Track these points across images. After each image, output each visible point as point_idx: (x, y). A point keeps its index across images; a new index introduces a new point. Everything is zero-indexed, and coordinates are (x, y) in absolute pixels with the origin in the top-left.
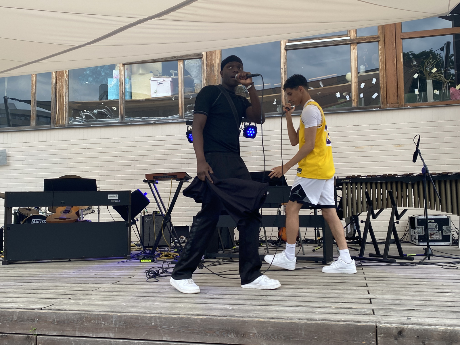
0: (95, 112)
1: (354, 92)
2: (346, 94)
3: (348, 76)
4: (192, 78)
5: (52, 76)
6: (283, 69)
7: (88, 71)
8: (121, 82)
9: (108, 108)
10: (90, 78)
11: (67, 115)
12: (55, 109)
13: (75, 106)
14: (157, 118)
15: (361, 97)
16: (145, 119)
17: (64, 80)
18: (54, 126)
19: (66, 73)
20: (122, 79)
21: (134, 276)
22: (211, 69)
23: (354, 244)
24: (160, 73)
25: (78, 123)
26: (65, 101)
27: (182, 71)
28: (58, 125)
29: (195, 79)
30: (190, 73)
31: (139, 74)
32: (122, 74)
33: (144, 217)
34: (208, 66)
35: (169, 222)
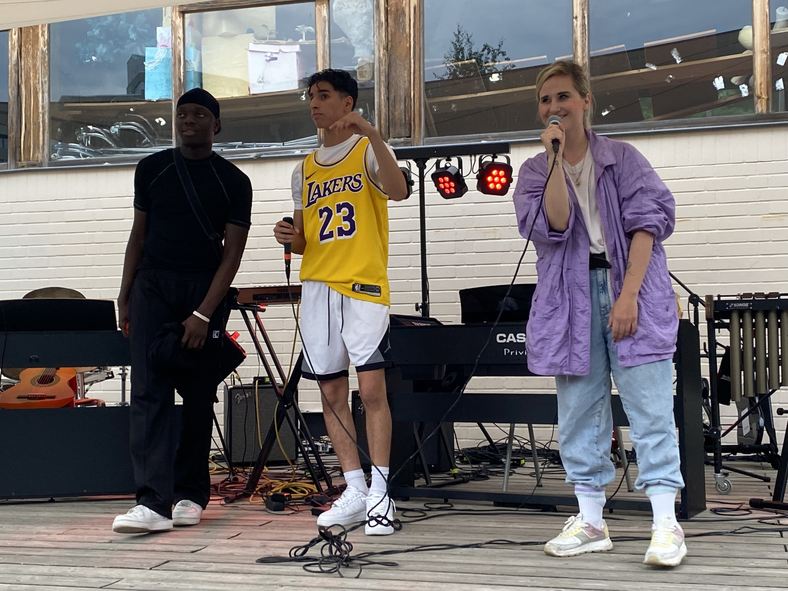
0: (113, 131)
1: (761, 76)
2: (740, 80)
3: (745, 35)
4: (351, 45)
5: (10, 43)
6: (580, 19)
7: (97, 29)
8: (177, 57)
9: (146, 120)
10: (101, 45)
11: (46, 138)
12: (17, 122)
13: (66, 116)
14: (264, 146)
15: (779, 88)
16: (234, 147)
17: (38, 53)
18: (17, 166)
19: (43, 35)
20: (178, 50)
21: (206, 546)
22: (396, 20)
23: (758, 461)
24: (271, 33)
25: (72, 158)
26: (40, 103)
27: (325, 27)
28: (24, 163)
29: (358, 46)
30: (346, 31)
31: (220, 36)
32: (178, 35)
33: (233, 392)
34: (391, 14)
35: (292, 407)
